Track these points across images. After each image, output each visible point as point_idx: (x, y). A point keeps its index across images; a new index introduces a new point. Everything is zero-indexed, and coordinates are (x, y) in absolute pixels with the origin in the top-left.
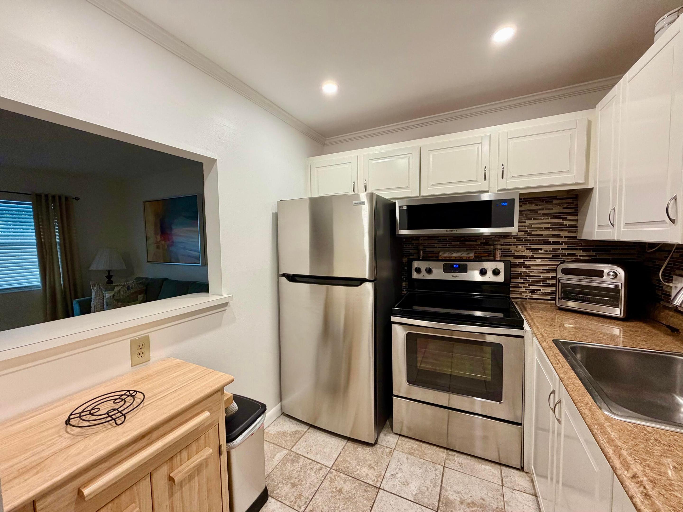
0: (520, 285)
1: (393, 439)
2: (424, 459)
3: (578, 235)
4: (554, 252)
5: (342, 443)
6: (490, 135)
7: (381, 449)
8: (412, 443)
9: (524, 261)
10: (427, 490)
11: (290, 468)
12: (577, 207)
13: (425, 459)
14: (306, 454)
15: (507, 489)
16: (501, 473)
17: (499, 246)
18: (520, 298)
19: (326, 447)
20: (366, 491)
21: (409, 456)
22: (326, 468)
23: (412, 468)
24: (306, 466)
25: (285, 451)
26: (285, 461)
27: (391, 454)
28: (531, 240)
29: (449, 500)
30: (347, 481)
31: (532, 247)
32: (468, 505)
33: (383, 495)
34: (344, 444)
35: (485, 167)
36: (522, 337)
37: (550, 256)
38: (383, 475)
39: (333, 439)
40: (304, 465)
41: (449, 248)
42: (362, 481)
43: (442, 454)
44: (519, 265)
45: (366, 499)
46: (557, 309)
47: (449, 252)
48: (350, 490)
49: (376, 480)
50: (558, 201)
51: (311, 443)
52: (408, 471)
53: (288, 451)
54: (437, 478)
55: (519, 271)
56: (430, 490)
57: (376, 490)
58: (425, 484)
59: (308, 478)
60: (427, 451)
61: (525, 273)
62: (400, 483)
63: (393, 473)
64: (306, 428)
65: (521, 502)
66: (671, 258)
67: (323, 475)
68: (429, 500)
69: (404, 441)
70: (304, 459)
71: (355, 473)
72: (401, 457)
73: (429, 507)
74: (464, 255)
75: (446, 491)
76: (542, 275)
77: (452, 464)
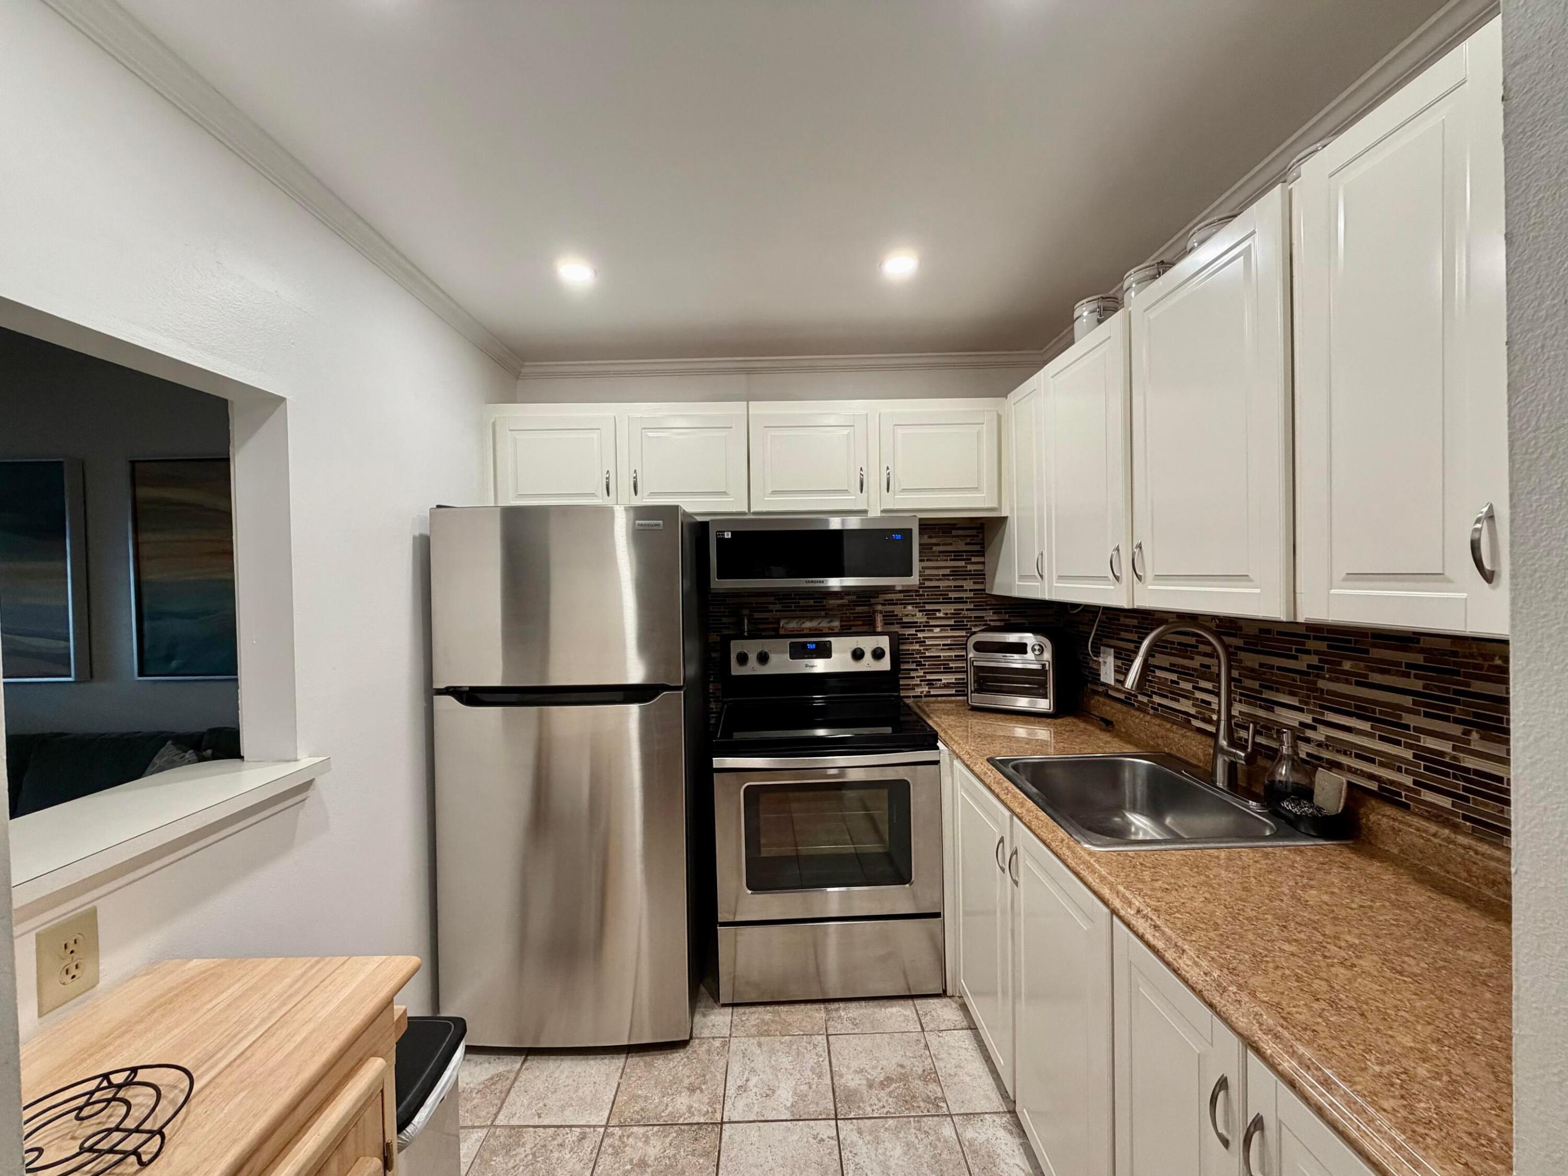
0: (913, 674)
1: (722, 1017)
2: (789, 1035)
3: (988, 587)
4: (956, 614)
5: (618, 1062)
6: (867, 414)
7: (705, 1046)
8: (760, 1013)
9: (916, 631)
10: (810, 1088)
11: (504, 1166)
12: (983, 544)
13: (791, 1033)
14: (537, 1117)
15: (931, 1033)
16: (917, 1011)
17: (879, 607)
18: (914, 697)
19: (581, 1086)
20: (696, 1140)
21: (762, 1039)
22: (594, 1131)
23: (773, 1058)
24: (544, 1146)
25: (477, 1132)
26: (486, 1155)
27: (726, 1047)
28: (924, 595)
29: (850, 1091)
30: (652, 1138)
31: (927, 608)
32: (882, 1085)
33: (733, 1132)
34: (621, 1065)
35: (861, 469)
36: (937, 763)
37: (952, 622)
38: (722, 1094)
39: (592, 1062)
40: (539, 1146)
41: (795, 611)
42: (682, 1124)
43: (818, 1013)
44: (908, 639)
45: (701, 1156)
46: (970, 710)
47: (797, 620)
48: (662, 1153)
49: (710, 1109)
50: (960, 532)
51: (541, 1090)
52: (767, 1069)
53: (485, 1131)
54: (821, 1059)
55: (909, 650)
56: (814, 1087)
57: (717, 1130)
58: (803, 1079)
59: (559, 1169)
60: (790, 1019)
61: (919, 652)
62: (759, 1097)
63: (740, 1083)
64: (517, 1062)
65: (954, 1047)
66: (1099, 622)
67: (594, 1148)
68: (817, 1104)
69: (744, 1013)
70: (535, 1132)
71: (663, 1114)
72: (746, 1046)
73: (820, 1117)
74: (824, 624)
75: (841, 1076)
76: (942, 655)
77: (839, 1026)
